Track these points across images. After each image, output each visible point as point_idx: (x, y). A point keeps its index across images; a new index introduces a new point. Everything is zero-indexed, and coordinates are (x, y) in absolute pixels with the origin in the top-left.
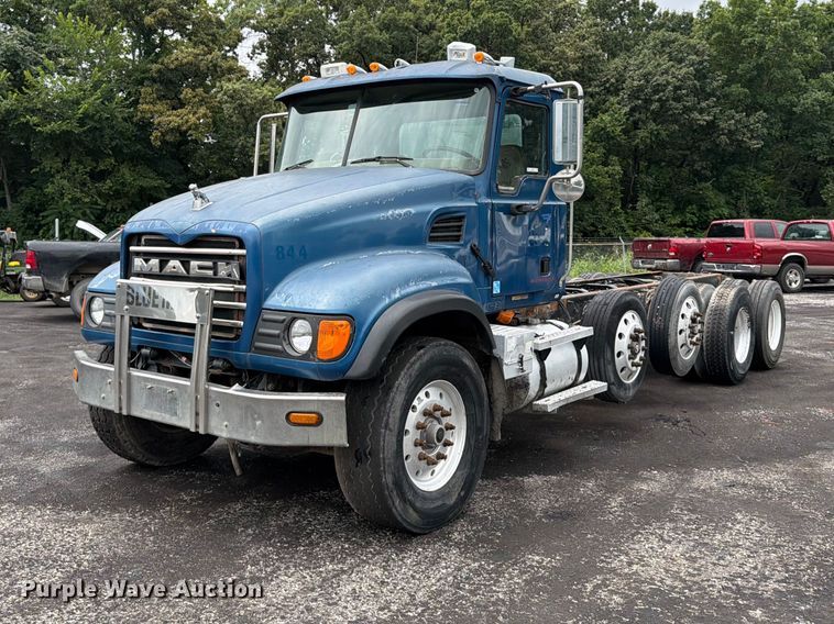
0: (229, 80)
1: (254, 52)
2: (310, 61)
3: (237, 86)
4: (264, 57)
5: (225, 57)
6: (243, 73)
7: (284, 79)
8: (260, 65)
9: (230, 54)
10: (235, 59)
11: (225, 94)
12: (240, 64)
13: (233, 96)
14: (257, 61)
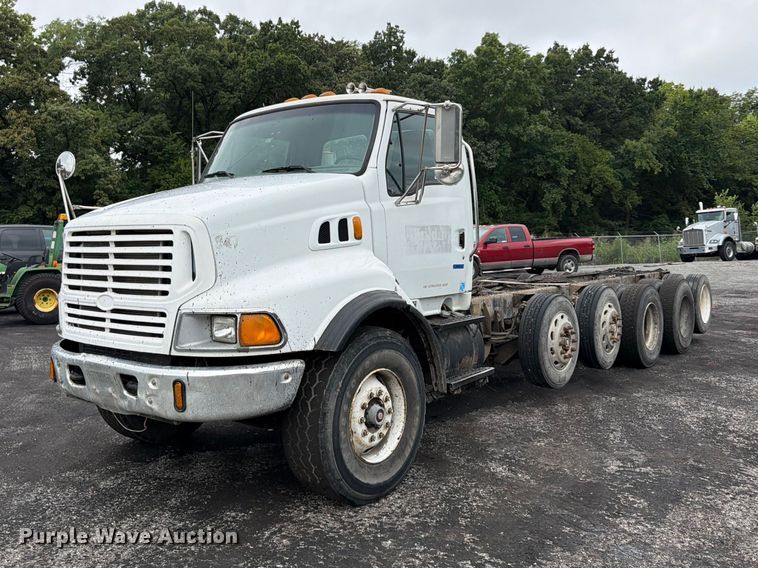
0: (53, 102)
1: (75, 78)
2: (127, 86)
3: (61, 108)
4: (84, 82)
5: (48, 82)
6: (65, 97)
7: (104, 102)
8: (81, 89)
9: (52, 80)
10: (57, 84)
11: (49, 114)
12: (62, 88)
13: (57, 117)
14: (78, 86)
